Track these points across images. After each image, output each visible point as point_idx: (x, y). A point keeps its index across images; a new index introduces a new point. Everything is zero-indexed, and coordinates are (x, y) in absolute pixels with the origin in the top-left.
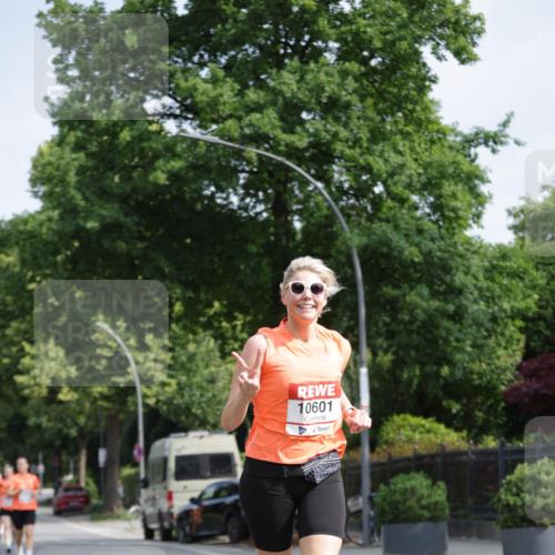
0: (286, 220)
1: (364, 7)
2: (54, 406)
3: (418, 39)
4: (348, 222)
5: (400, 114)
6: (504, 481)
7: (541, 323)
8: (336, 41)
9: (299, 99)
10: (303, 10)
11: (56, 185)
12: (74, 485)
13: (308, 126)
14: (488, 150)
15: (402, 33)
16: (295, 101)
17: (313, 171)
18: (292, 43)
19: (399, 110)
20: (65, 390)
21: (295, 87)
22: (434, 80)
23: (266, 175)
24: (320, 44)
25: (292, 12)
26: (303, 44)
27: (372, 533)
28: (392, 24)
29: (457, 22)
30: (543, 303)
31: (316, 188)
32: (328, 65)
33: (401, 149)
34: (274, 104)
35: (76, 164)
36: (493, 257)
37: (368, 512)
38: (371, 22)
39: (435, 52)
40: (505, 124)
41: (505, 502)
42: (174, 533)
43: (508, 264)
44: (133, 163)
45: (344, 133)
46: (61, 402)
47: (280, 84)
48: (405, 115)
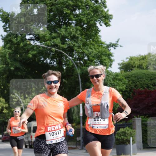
0: (62, 67)
1: (82, 12)
2: (2, 114)
3: (96, 20)
4: (77, 67)
5: (91, 39)
6: (117, 133)
7: (127, 93)
8: (75, 21)
9: (65, 35)
10: (67, 13)
11: (3, 58)
12: (7, 134)
13: (67, 42)
14: (113, 48)
15: (92, 19)
16: (64, 36)
17: (68, 54)
18: (63, 21)
19: (90, 39)
20: (5, 110)
21: (64, 33)
22: (100, 31)
23: (56, 55)
24: (71, 22)
25: (64, 14)
26: (66, 22)
27: (83, 146)
28: (89, 17)
29: (106, 16)
30: (127, 87)
31: (69, 58)
32: (73, 27)
33: (92, 48)
34: (59, 37)
35: (8, 52)
36: (114, 76)
37: (82, 141)
38: (84, 16)
39: (100, 24)
40: (117, 42)
41: (117, 138)
42: (32, 146)
43: (118, 77)
44: (23, 52)
45: (76, 45)
46: (4, 113)
47: (61, 32)
48: (92, 39)
